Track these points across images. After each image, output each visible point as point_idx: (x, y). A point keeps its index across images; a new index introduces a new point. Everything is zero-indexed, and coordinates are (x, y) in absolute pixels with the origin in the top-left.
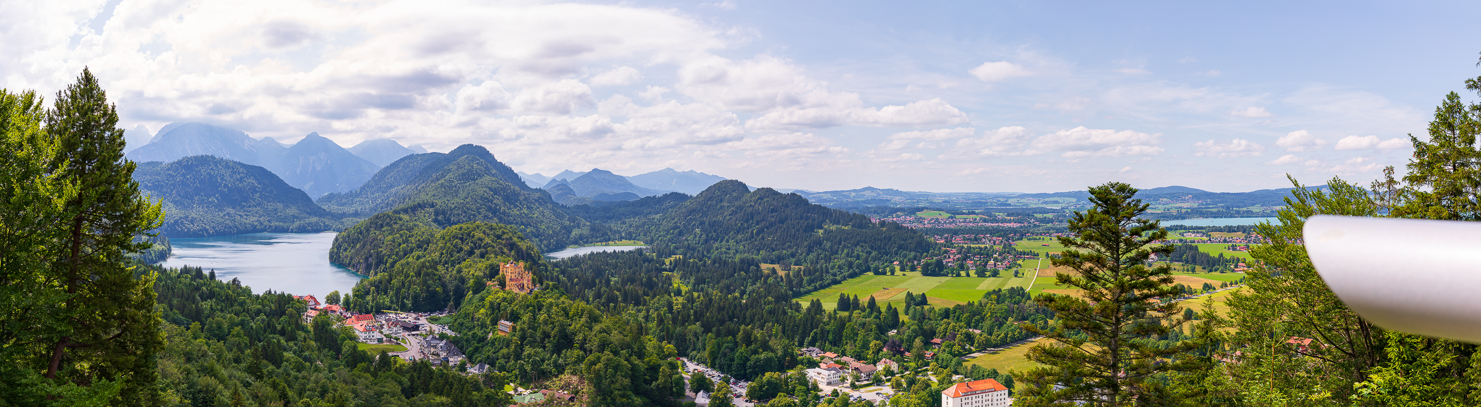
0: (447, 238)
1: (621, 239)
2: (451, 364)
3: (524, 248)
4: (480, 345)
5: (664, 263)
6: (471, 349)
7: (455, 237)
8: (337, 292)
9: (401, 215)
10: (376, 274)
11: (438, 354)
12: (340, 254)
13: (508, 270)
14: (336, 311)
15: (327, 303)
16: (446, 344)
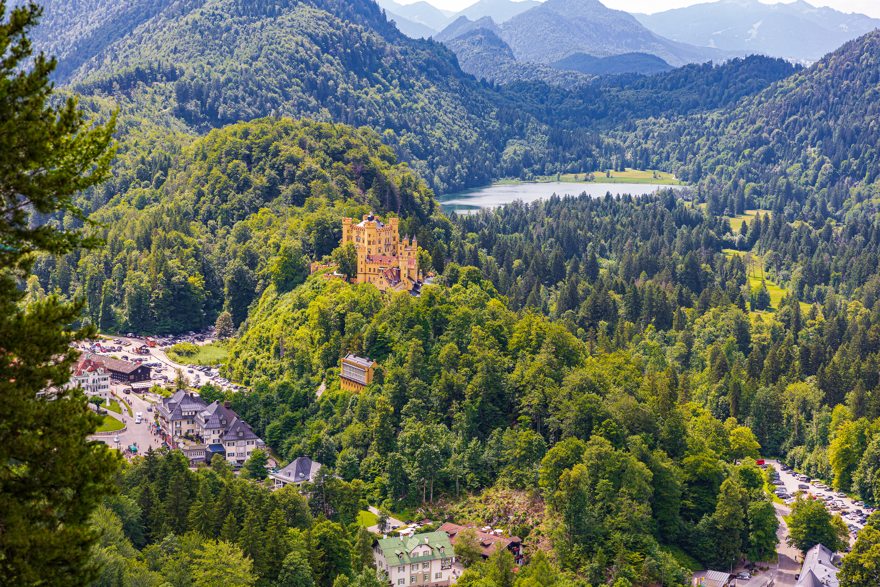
0: (212, 156)
1: (623, 166)
2: (231, 460)
3: (397, 183)
4: (298, 414)
5: (727, 229)
6: (276, 423)
7: (232, 154)
11: (198, 435)
13: (361, 235)
16: (218, 411)
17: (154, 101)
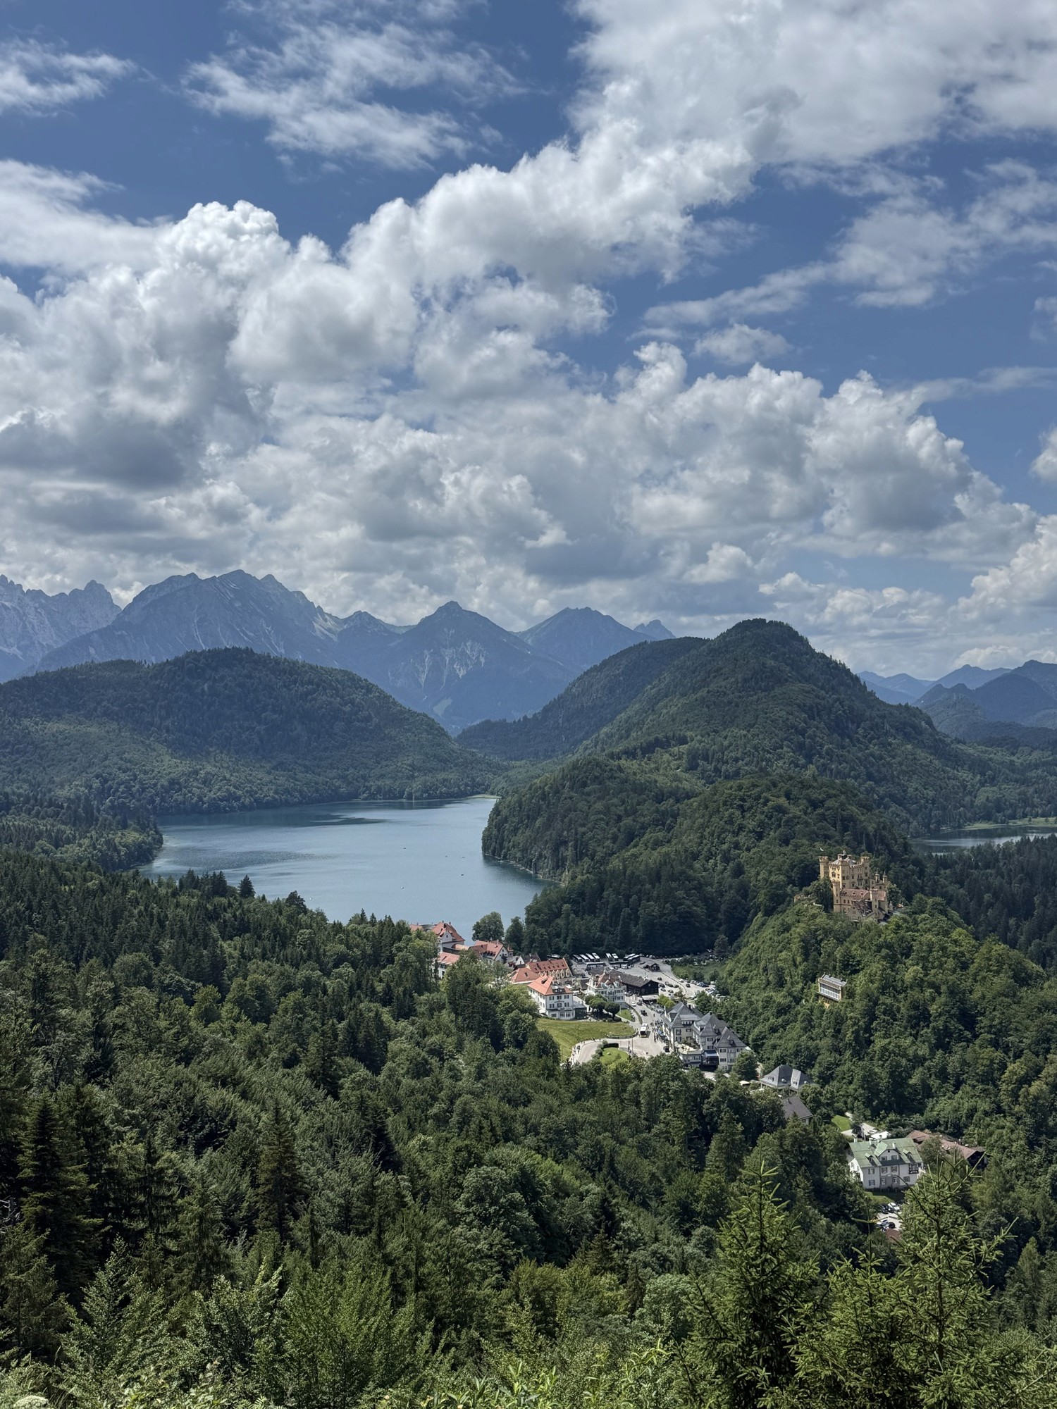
2: (724, 1065)
7: (728, 804)
8: (495, 915)
9: (623, 762)
10: (573, 878)
11: (695, 1042)
12: (503, 840)
13: (836, 871)
14: (492, 954)
15: (476, 937)
16: (711, 1021)
17: (669, 762)
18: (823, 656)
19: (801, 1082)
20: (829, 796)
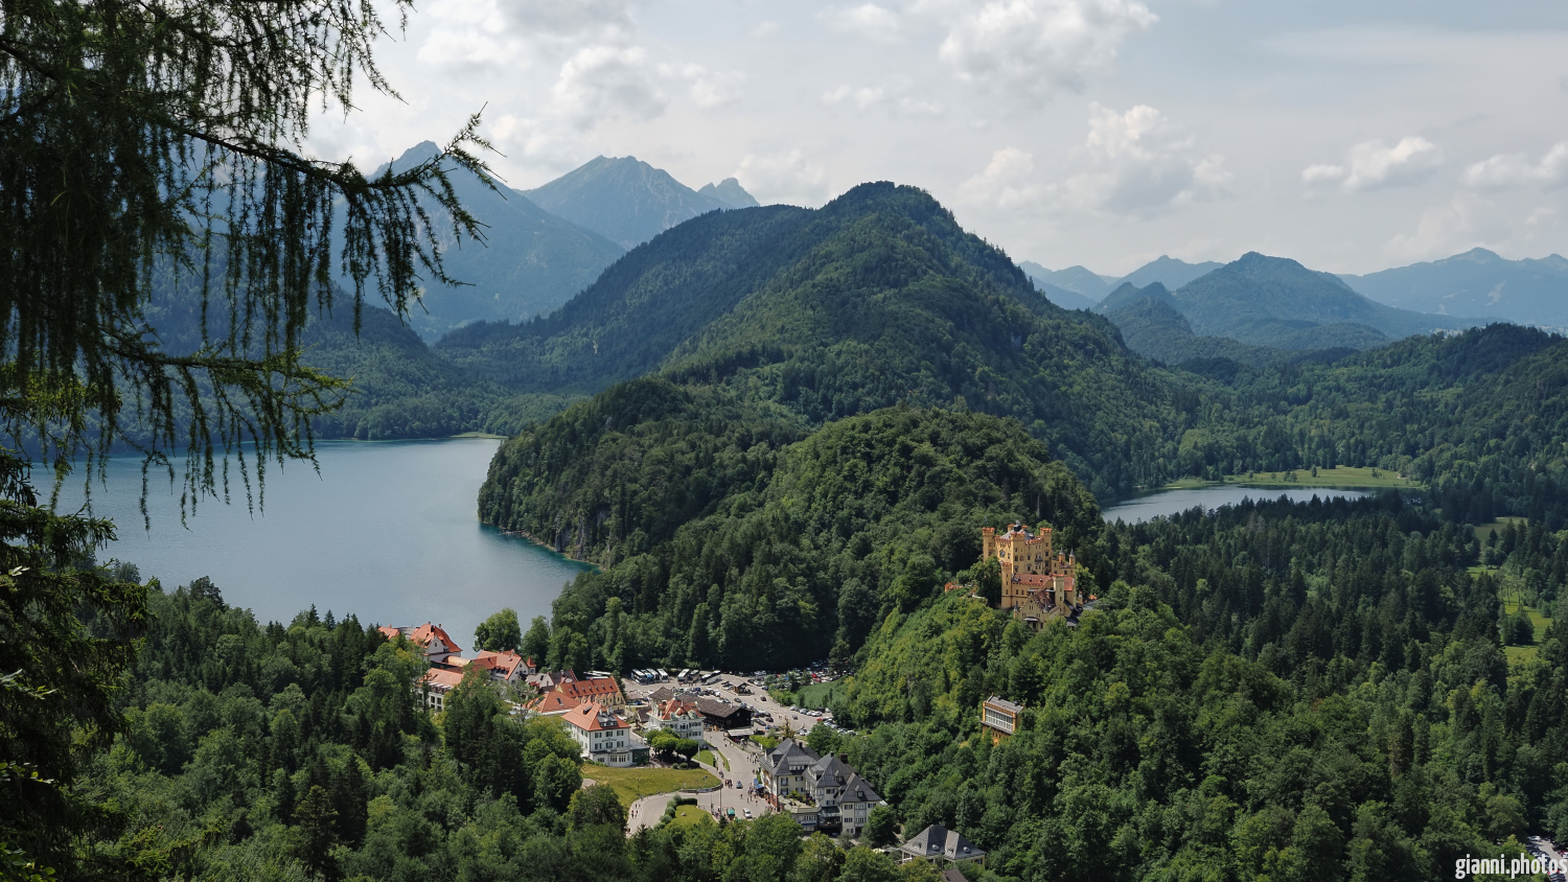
0: (826, 454)
1: (1333, 462)
2: (849, 827)
3: (1048, 486)
5: (1471, 539)
7: (849, 451)
8: (509, 614)
9: (690, 386)
10: (619, 559)
11: (808, 795)
12: (511, 501)
13: (1006, 549)
14: (504, 671)
15: (480, 644)
16: (832, 765)
17: (757, 389)
18: (974, 238)
19: (960, 848)
20: (992, 441)
